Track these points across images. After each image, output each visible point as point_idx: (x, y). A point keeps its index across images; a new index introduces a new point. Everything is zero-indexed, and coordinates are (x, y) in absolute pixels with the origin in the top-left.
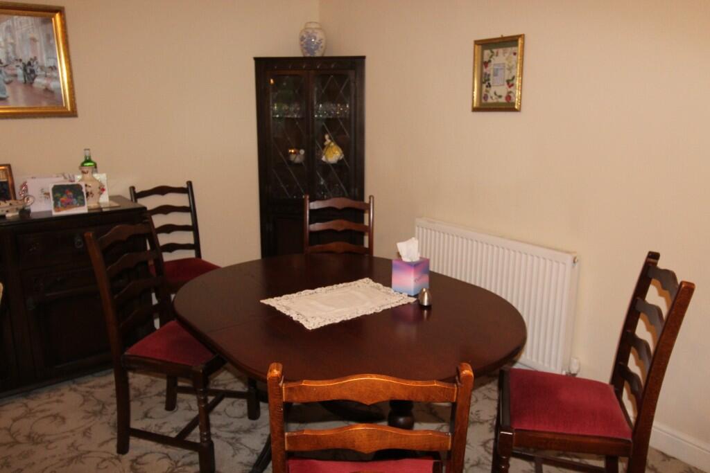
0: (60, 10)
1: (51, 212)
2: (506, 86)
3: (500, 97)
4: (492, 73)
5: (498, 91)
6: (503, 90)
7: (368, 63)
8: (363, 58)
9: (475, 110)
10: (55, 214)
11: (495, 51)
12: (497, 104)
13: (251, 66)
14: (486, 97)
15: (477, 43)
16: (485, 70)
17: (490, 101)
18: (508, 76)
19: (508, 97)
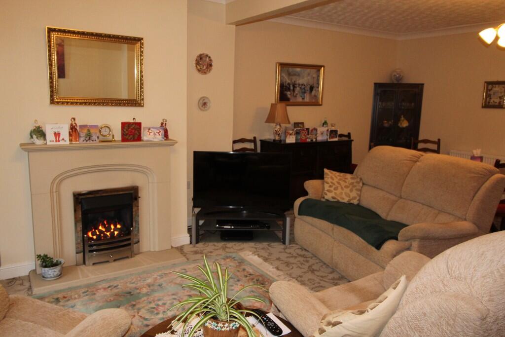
0: (324, 66)
1: (327, 139)
2: (499, 99)
3: (496, 102)
4: (492, 94)
5: (495, 100)
6: (497, 100)
7: (425, 87)
8: (423, 84)
9: (483, 107)
10: (329, 140)
11: (494, 86)
12: (494, 105)
13: (373, 85)
14: (489, 103)
15: (486, 82)
16: (489, 92)
17: (491, 104)
18: (500, 95)
19: (500, 103)
